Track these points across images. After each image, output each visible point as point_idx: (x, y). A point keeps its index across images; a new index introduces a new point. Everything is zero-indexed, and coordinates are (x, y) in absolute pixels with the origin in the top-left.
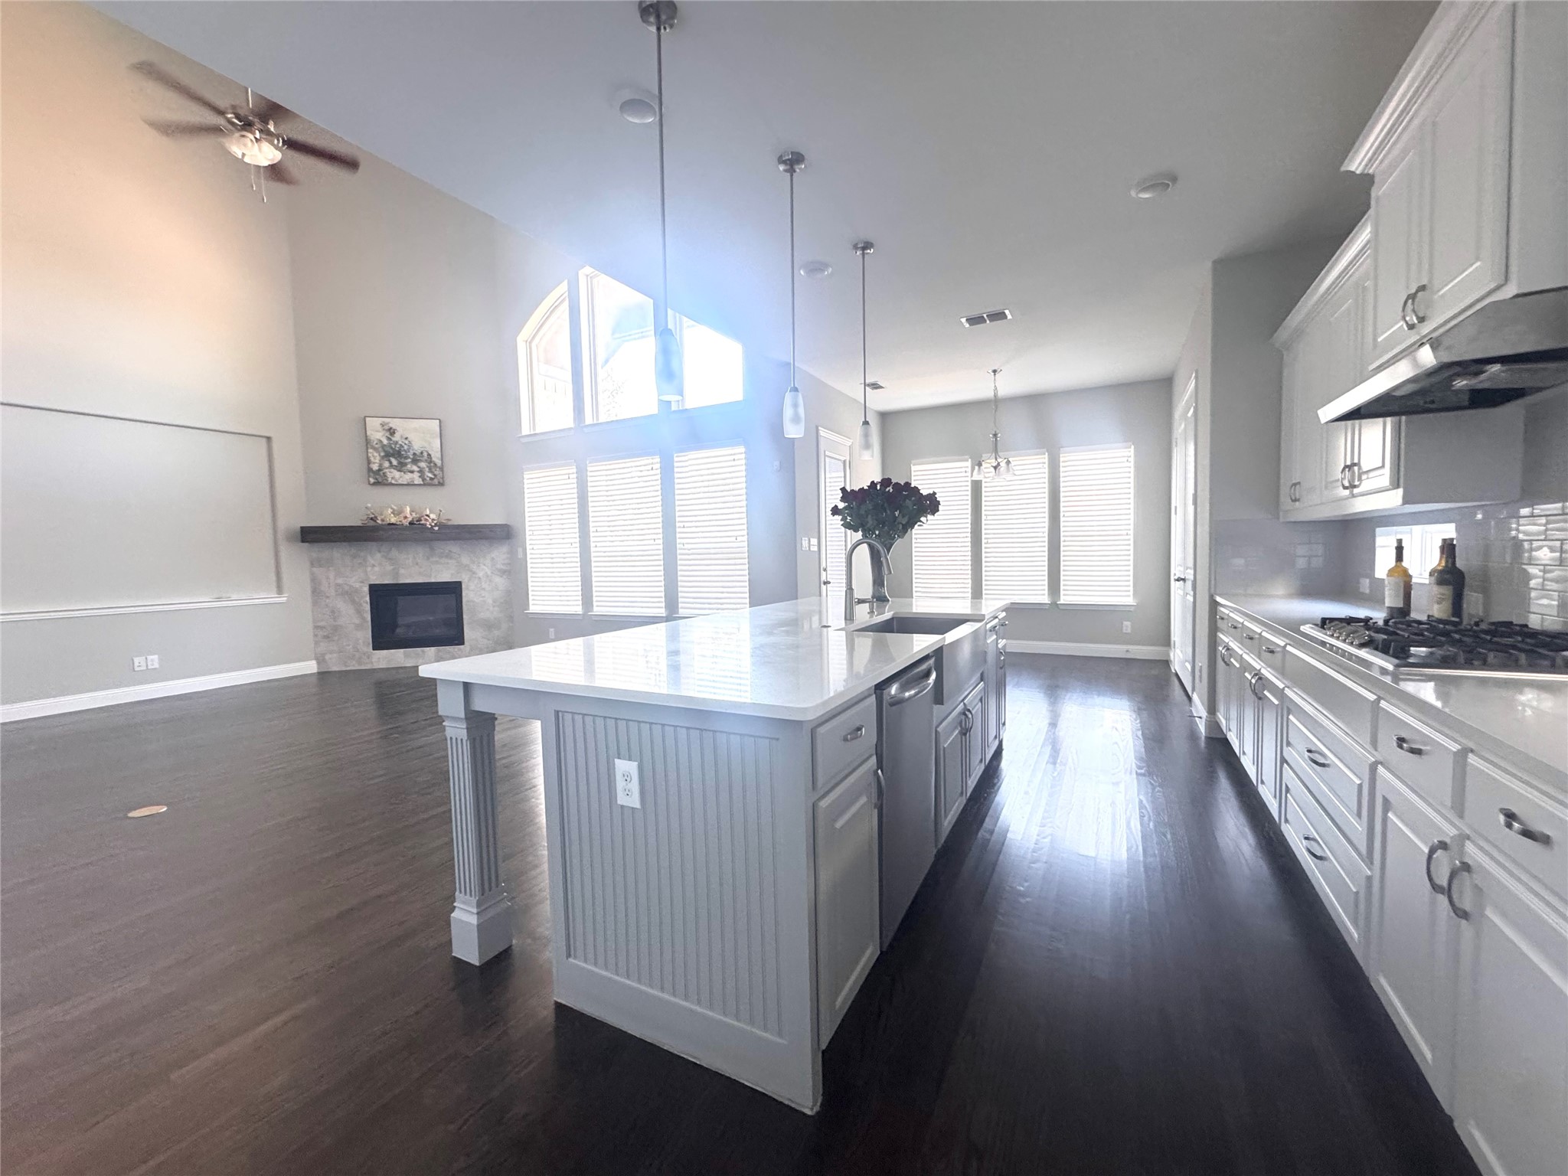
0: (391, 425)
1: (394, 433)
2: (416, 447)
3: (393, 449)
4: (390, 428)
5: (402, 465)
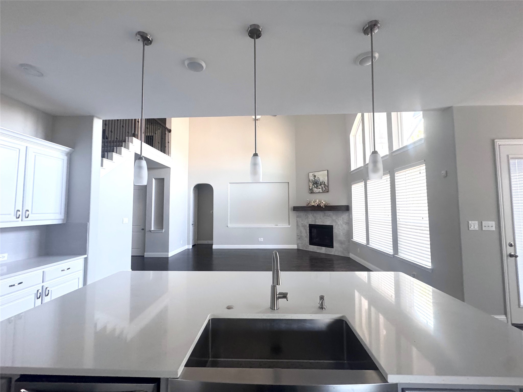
2: (321, 180)
3: (315, 182)
4: (315, 175)
5: (317, 186)
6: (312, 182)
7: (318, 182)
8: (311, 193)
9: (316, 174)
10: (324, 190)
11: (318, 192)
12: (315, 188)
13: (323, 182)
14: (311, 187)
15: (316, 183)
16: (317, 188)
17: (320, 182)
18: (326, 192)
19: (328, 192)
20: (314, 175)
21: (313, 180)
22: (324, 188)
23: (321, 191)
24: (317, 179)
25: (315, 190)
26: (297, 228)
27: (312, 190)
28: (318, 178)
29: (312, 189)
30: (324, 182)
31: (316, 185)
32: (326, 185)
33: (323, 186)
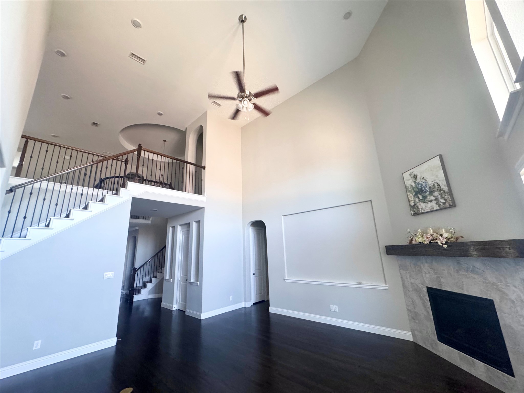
0: (414, 173)
1: (416, 177)
2: (430, 182)
3: (418, 188)
4: (414, 175)
5: (425, 197)
6: (413, 191)
7: (425, 188)
8: (415, 214)
9: (416, 171)
10: (442, 204)
11: (429, 210)
12: (421, 203)
13: (436, 185)
14: (413, 202)
15: (421, 191)
16: (425, 203)
17: (428, 186)
18: (449, 208)
19: (453, 205)
20: (412, 176)
21: (414, 185)
22: (442, 198)
23: (436, 207)
24: (421, 183)
25: (423, 207)
26: (405, 294)
27: (415, 208)
28: (423, 178)
29: (416, 206)
30: (439, 185)
31: (420, 194)
32: (444, 191)
33: (436, 194)
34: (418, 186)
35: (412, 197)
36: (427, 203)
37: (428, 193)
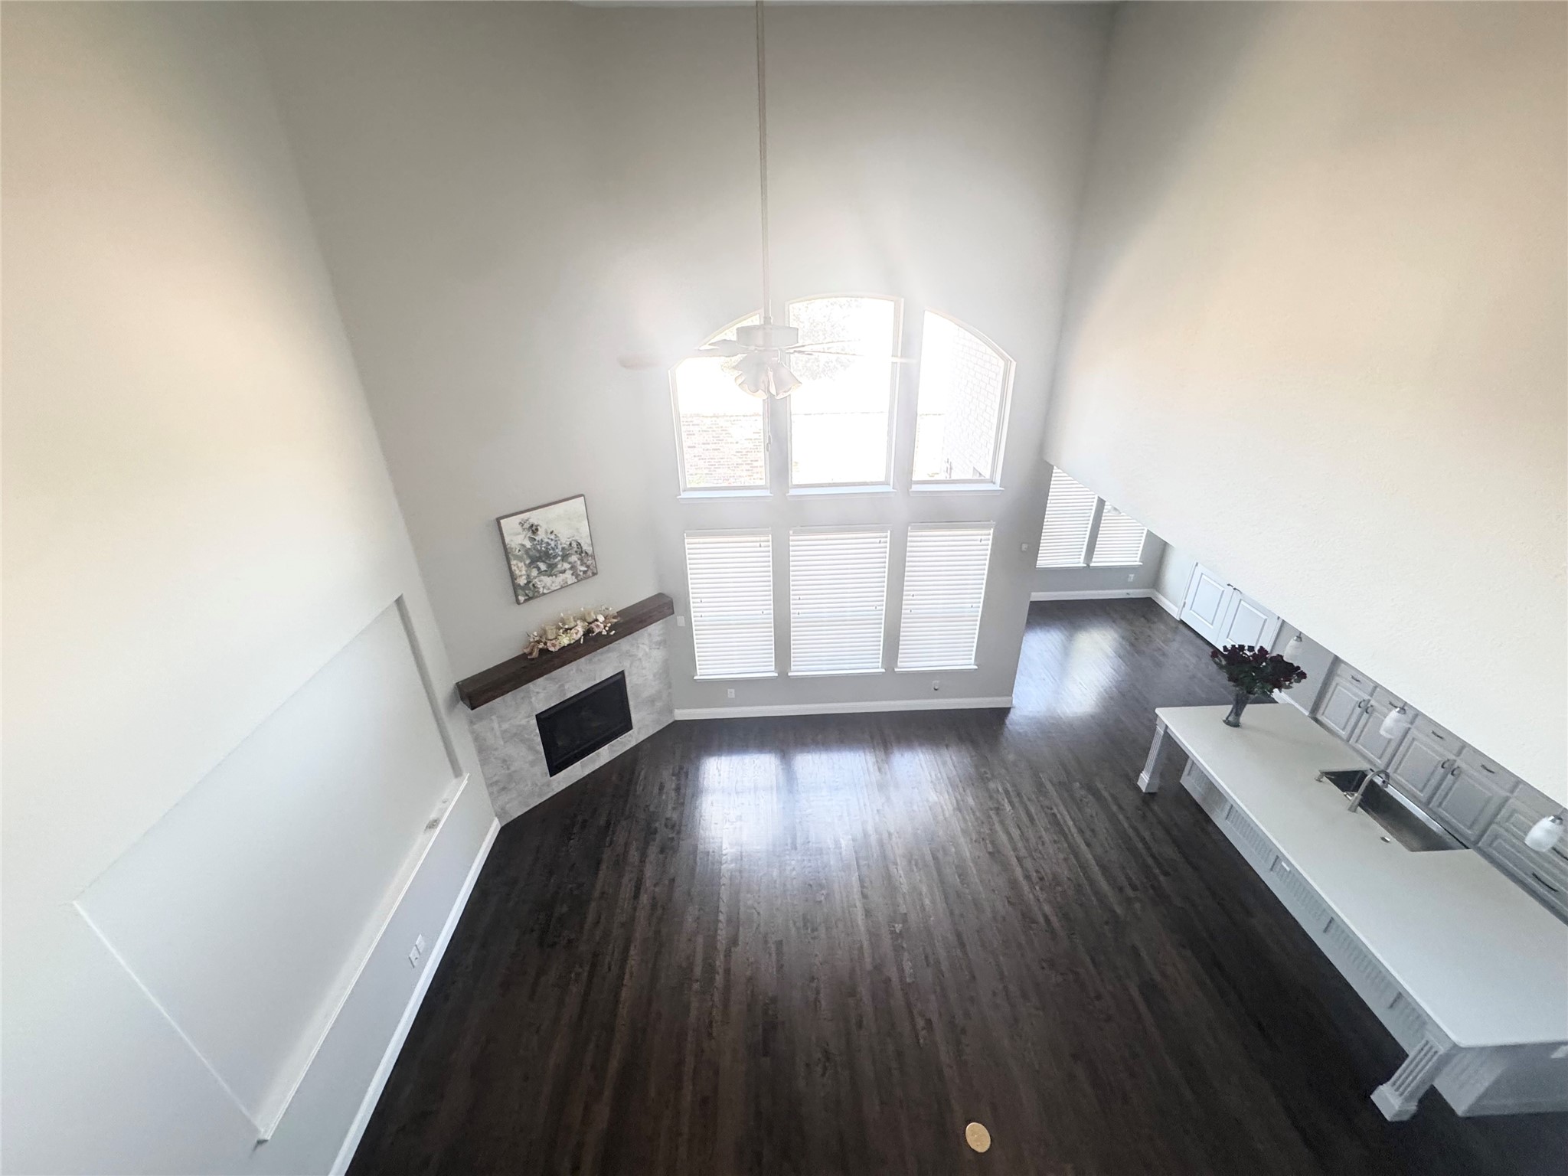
0: (532, 521)
1: (537, 530)
2: (564, 540)
3: (539, 551)
4: (532, 525)
5: (552, 566)
6: (525, 556)
7: (553, 549)
8: (529, 599)
9: (534, 517)
10: (581, 573)
11: (557, 588)
12: (542, 577)
13: (574, 544)
14: (524, 577)
15: (543, 557)
16: (552, 576)
17: (560, 547)
18: (591, 576)
19: (596, 573)
20: (527, 526)
21: (528, 545)
22: (583, 564)
23: (572, 580)
24: (546, 540)
25: (544, 582)
27: (528, 589)
28: (552, 533)
29: (531, 585)
30: (579, 544)
31: (543, 562)
32: (586, 553)
33: (574, 558)
34: (539, 547)
35: (524, 568)
36: (556, 575)
37: (559, 558)
